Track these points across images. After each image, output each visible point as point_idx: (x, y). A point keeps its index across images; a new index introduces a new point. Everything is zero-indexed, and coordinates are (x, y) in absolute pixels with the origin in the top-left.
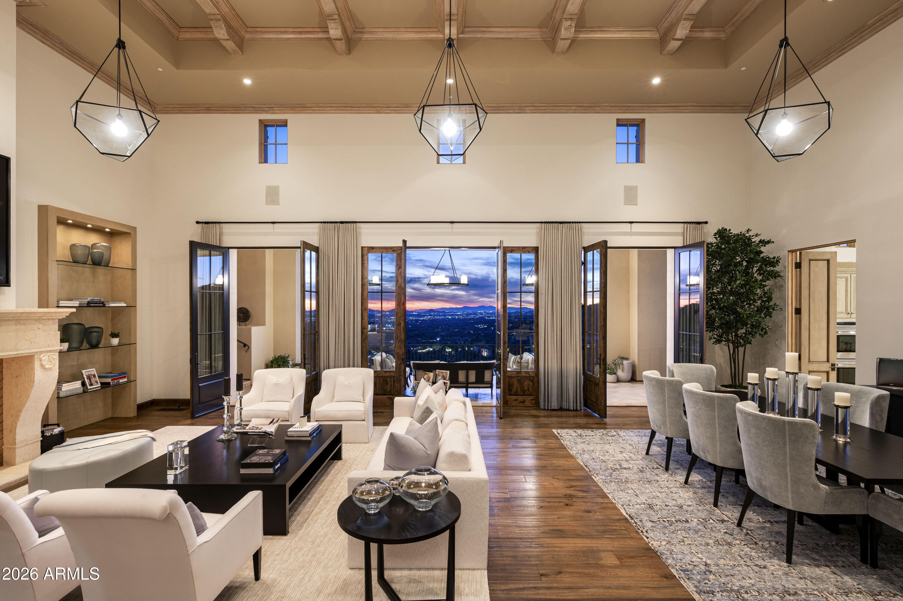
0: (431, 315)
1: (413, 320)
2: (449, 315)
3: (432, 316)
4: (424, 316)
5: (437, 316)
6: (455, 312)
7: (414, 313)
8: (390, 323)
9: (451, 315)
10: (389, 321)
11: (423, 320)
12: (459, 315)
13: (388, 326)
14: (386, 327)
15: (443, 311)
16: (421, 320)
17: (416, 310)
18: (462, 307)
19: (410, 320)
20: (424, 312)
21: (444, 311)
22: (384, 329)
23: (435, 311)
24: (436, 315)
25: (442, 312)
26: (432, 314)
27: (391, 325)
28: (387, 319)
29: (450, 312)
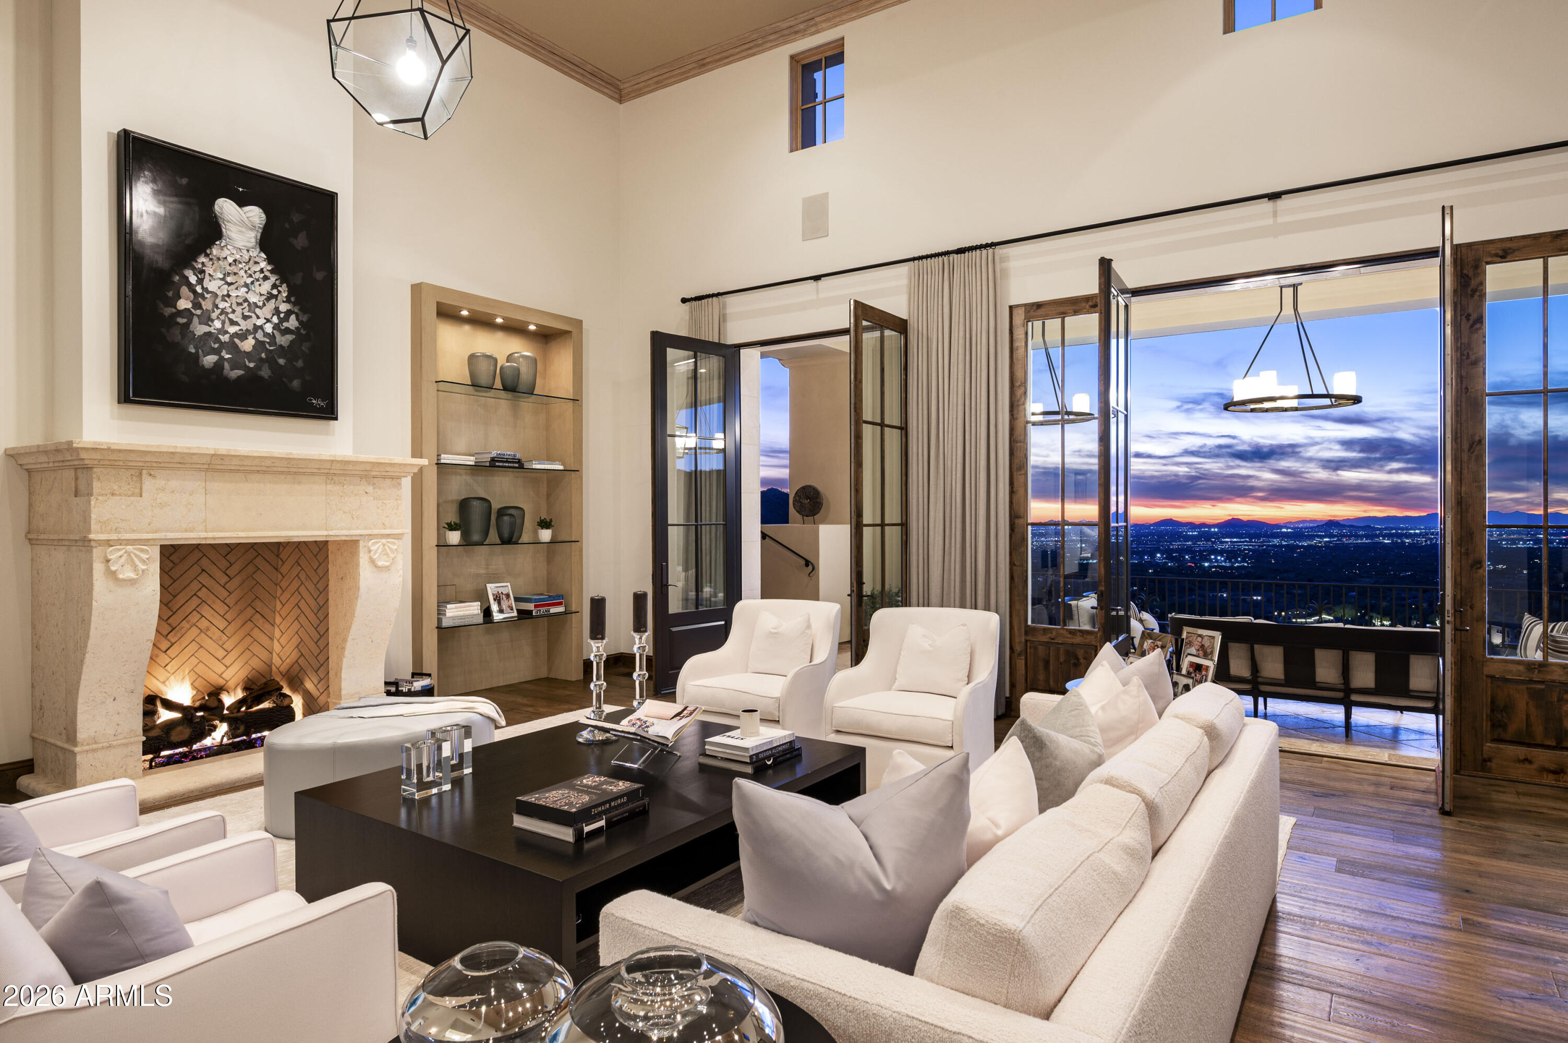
0: (1331, 536)
1: (1281, 546)
2: (1384, 536)
3: (1334, 536)
4: (1311, 537)
5: (1350, 537)
6: (1402, 529)
7: (1284, 530)
8: (1221, 553)
9: (1389, 536)
10: (1220, 547)
11: (1310, 546)
12: (1416, 535)
13: (1216, 558)
14: (1210, 561)
15: (1366, 526)
16: (1302, 546)
17: (1290, 523)
18: (1425, 514)
19: (1275, 546)
20: (1311, 528)
21: (1369, 527)
22: (1206, 564)
23: (1344, 526)
24: (1345, 536)
25: (1363, 528)
26: (1335, 532)
27: (1222, 556)
28: (1213, 543)
29: (1386, 529)
